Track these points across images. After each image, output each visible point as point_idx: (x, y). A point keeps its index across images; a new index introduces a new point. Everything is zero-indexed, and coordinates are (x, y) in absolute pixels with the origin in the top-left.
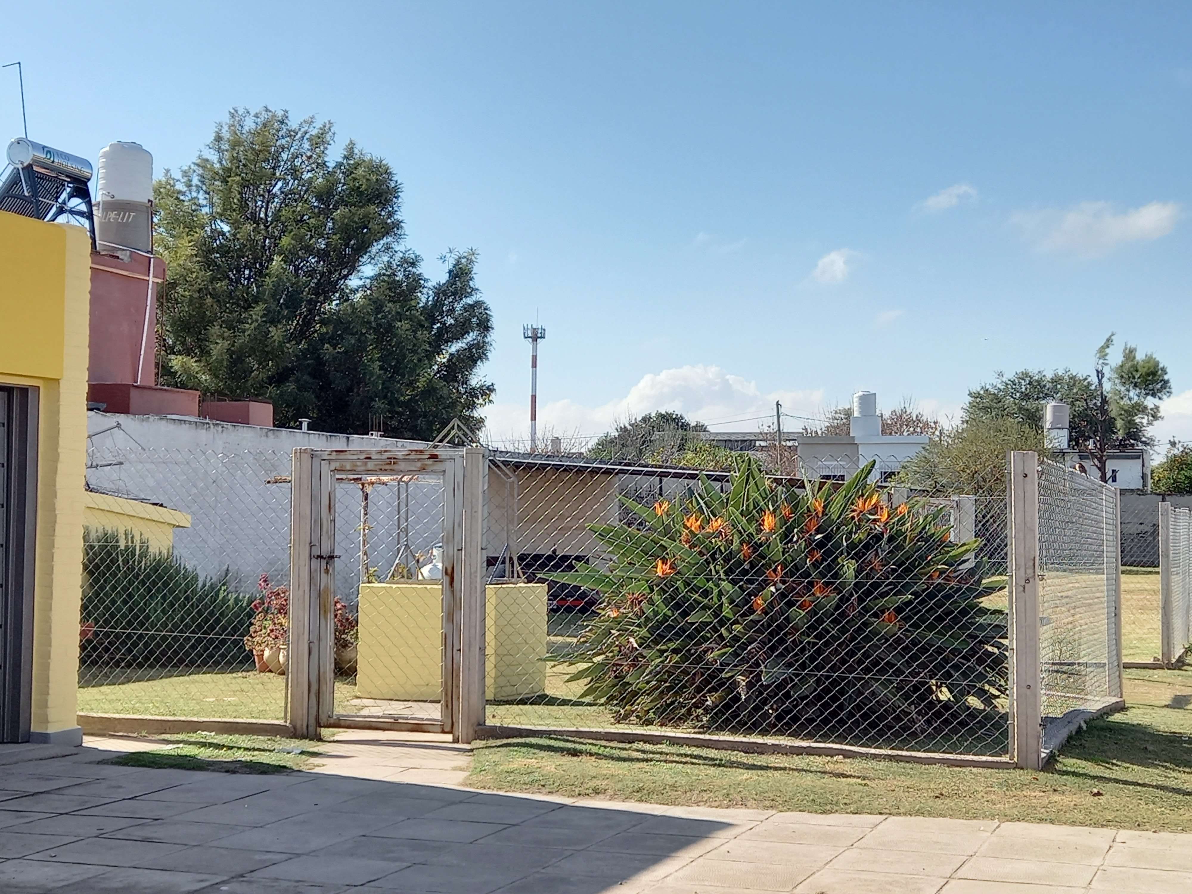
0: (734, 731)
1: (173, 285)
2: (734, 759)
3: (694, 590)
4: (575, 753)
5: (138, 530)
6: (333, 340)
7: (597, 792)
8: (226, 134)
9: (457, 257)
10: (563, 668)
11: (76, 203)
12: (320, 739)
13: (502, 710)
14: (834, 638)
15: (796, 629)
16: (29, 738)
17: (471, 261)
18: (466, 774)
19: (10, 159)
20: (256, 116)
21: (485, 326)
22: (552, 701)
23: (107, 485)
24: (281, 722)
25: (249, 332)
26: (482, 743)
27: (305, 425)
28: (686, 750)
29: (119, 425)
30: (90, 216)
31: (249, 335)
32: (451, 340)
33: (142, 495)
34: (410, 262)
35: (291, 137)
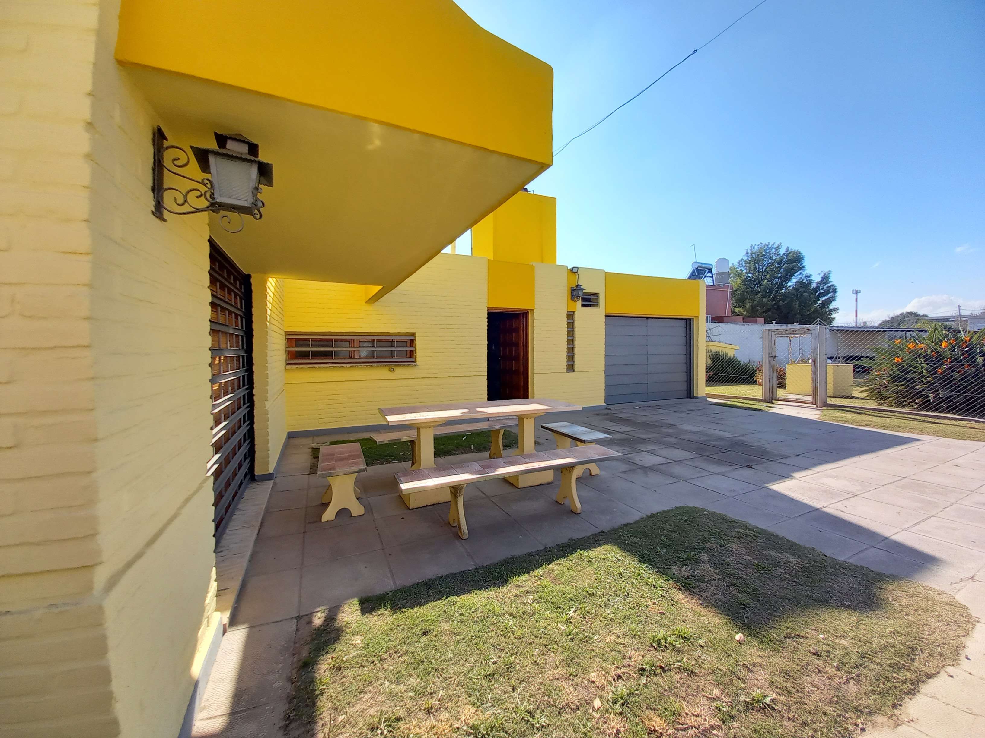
0: (927, 411)
1: (735, 291)
2: (926, 420)
3: (910, 366)
4: (860, 413)
5: (725, 351)
6: (783, 300)
7: (866, 425)
8: (749, 252)
9: (824, 273)
10: (858, 388)
11: (710, 275)
12: (773, 403)
13: (832, 399)
14: (972, 383)
15: (955, 379)
16: (694, 397)
17: (829, 274)
18: (819, 416)
19: (692, 267)
20: (758, 245)
21: (835, 291)
22: (853, 397)
23: (716, 340)
24: (761, 398)
26: (826, 408)
27: (774, 323)
28: (906, 416)
29: (719, 326)
30: (712, 277)
31: (757, 301)
32: (823, 297)
33: (726, 342)
34: (808, 276)
35: (769, 249)
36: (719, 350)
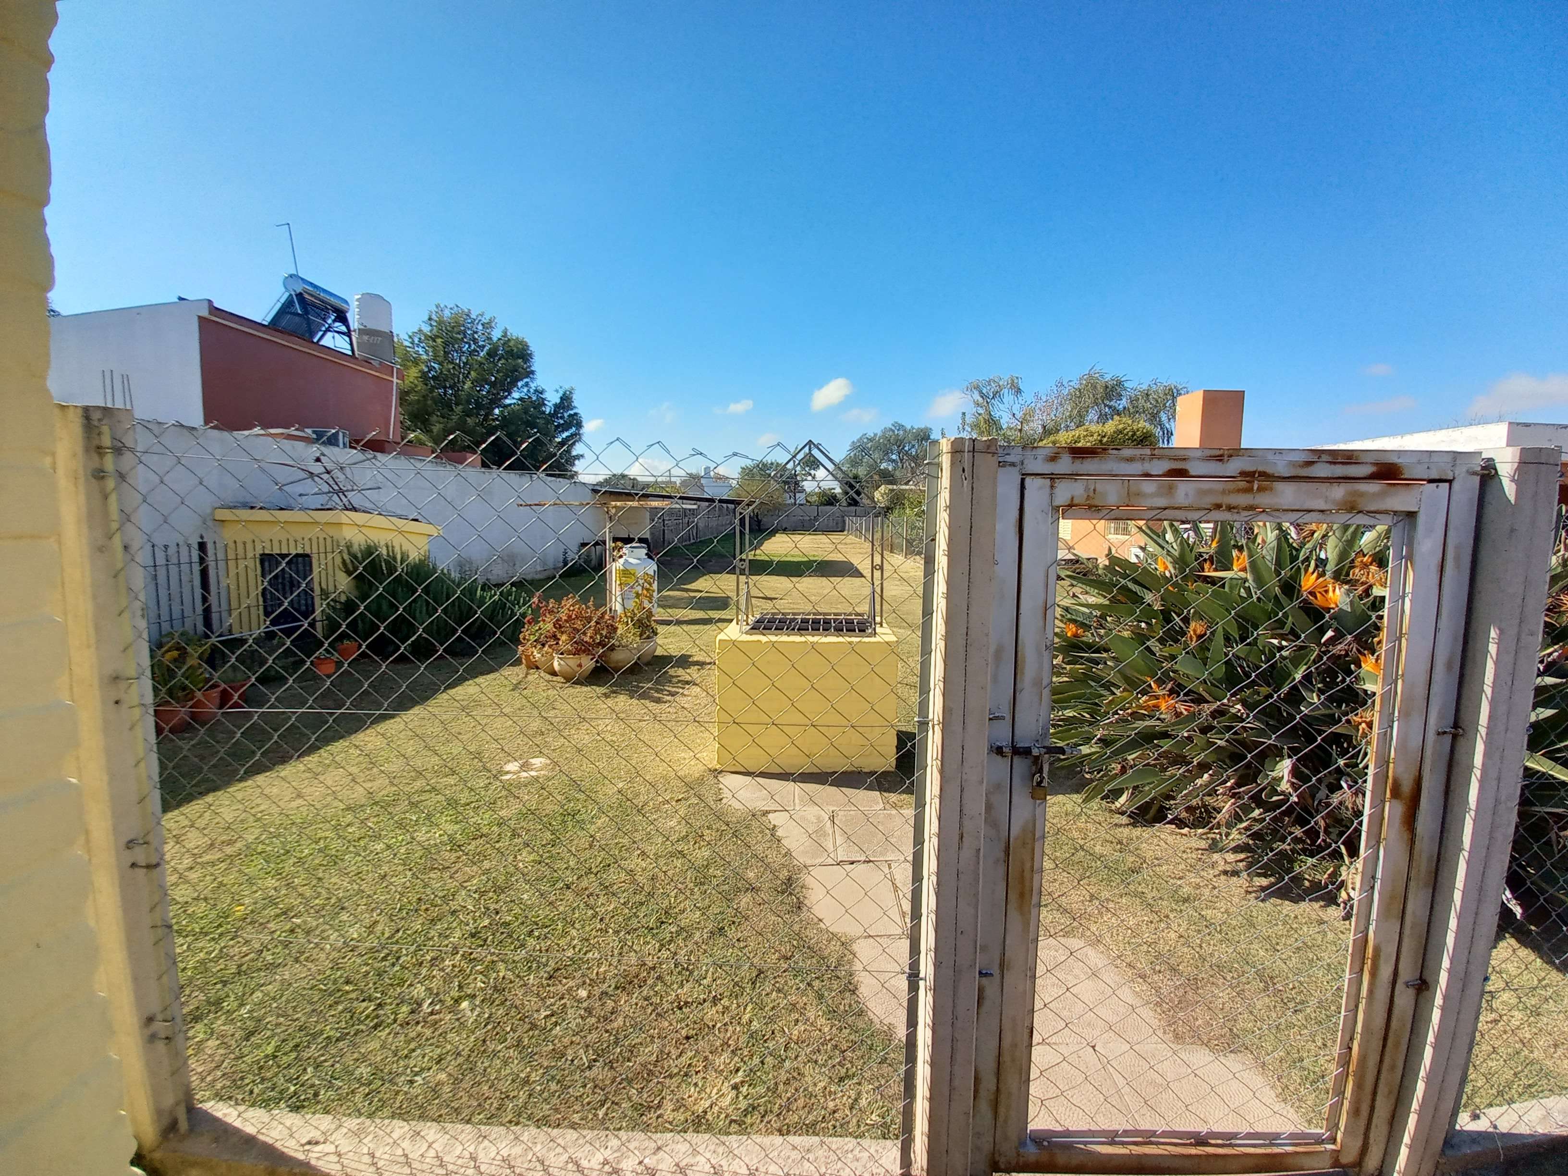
1: (407, 393)
5: (399, 541)
8: (434, 317)
9: (564, 391)
11: (338, 326)
17: (572, 393)
19: (286, 288)
20: (451, 309)
21: (579, 425)
30: (349, 336)
32: (563, 431)
33: (399, 512)
34: (539, 392)
35: (472, 322)
36: (376, 542)
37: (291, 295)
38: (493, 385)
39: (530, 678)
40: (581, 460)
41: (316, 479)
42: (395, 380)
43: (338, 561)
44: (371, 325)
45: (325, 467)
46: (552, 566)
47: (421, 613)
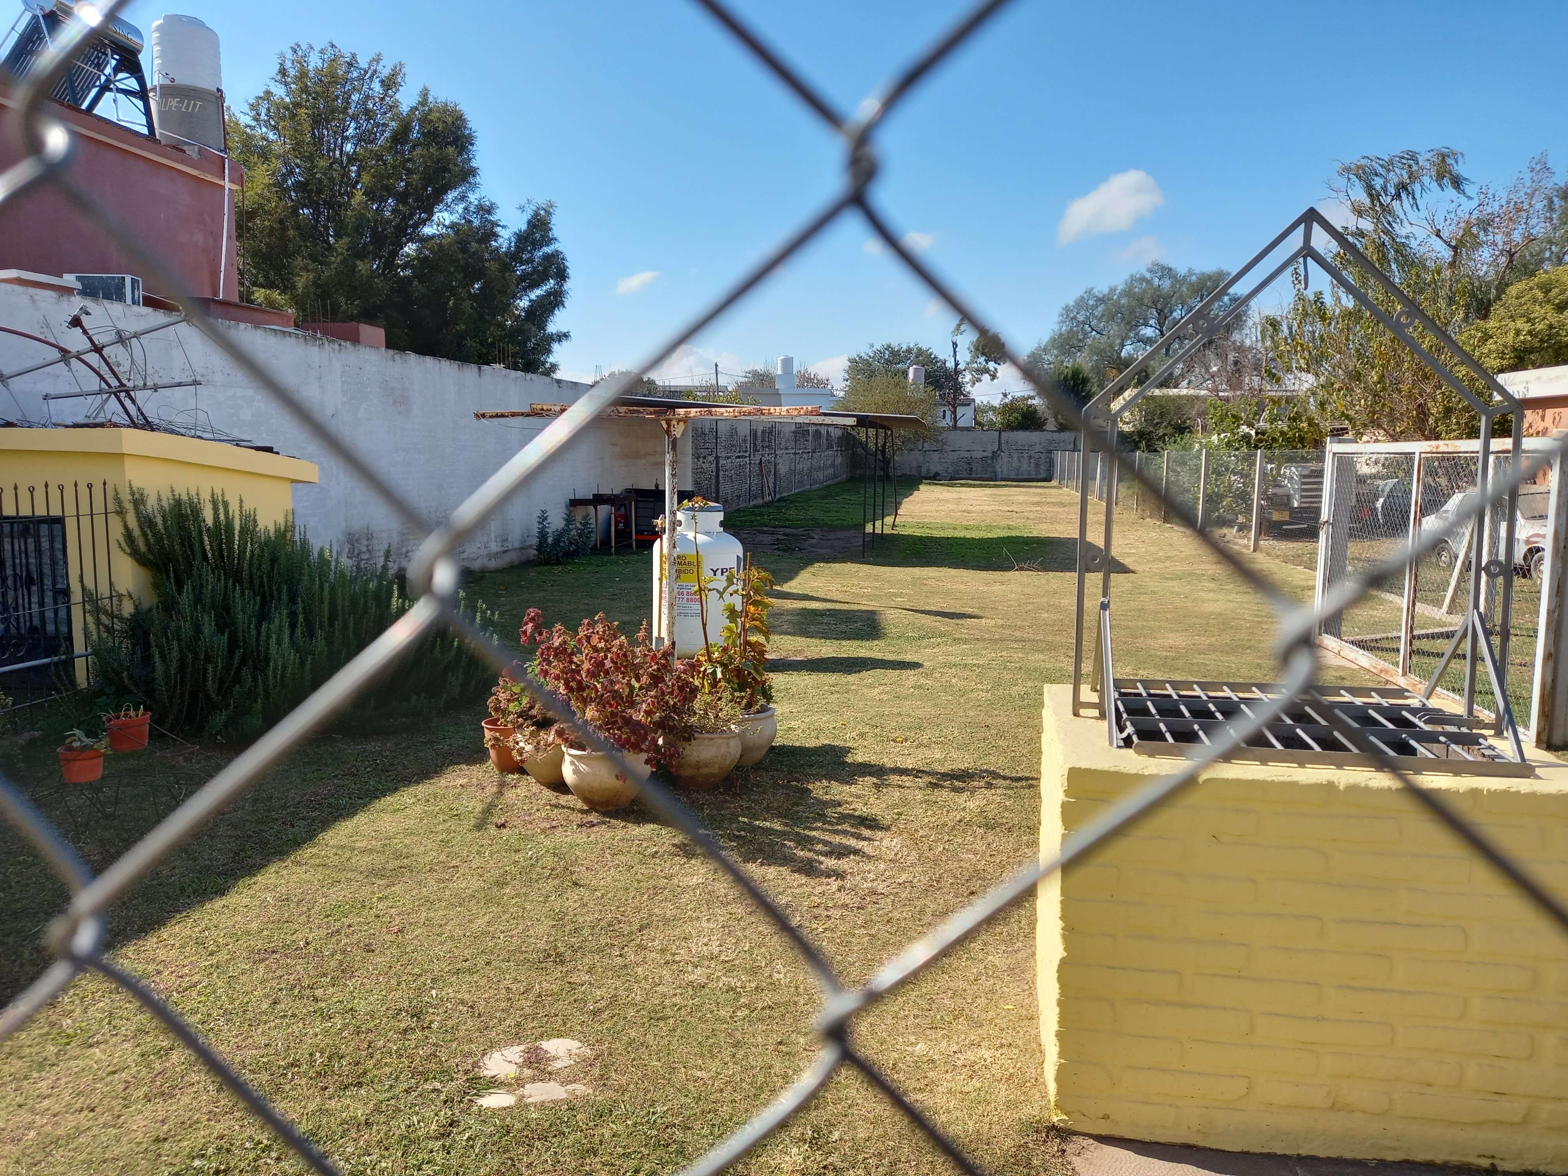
1: (251, 215)
8: (291, 68)
9: (535, 208)
11: (124, 79)
17: (549, 213)
20: (322, 52)
21: (562, 275)
25: (335, 265)
30: (144, 99)
31: (336, 268)
32: (532, 288)
33: (236, 434)
34: (485, 210)
35: (361, 78)
36: (193, 492)
37: (35, 17)
38: (402, 198)
39: (510, 795)
40: (565, 343)
41: (74, 361)
42: (227, 185)
43: (117, 532)
44: (183, 79)
45: (90, 339)
46: (517, 545)
47: (279, 642)
